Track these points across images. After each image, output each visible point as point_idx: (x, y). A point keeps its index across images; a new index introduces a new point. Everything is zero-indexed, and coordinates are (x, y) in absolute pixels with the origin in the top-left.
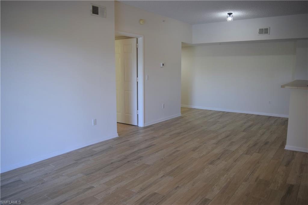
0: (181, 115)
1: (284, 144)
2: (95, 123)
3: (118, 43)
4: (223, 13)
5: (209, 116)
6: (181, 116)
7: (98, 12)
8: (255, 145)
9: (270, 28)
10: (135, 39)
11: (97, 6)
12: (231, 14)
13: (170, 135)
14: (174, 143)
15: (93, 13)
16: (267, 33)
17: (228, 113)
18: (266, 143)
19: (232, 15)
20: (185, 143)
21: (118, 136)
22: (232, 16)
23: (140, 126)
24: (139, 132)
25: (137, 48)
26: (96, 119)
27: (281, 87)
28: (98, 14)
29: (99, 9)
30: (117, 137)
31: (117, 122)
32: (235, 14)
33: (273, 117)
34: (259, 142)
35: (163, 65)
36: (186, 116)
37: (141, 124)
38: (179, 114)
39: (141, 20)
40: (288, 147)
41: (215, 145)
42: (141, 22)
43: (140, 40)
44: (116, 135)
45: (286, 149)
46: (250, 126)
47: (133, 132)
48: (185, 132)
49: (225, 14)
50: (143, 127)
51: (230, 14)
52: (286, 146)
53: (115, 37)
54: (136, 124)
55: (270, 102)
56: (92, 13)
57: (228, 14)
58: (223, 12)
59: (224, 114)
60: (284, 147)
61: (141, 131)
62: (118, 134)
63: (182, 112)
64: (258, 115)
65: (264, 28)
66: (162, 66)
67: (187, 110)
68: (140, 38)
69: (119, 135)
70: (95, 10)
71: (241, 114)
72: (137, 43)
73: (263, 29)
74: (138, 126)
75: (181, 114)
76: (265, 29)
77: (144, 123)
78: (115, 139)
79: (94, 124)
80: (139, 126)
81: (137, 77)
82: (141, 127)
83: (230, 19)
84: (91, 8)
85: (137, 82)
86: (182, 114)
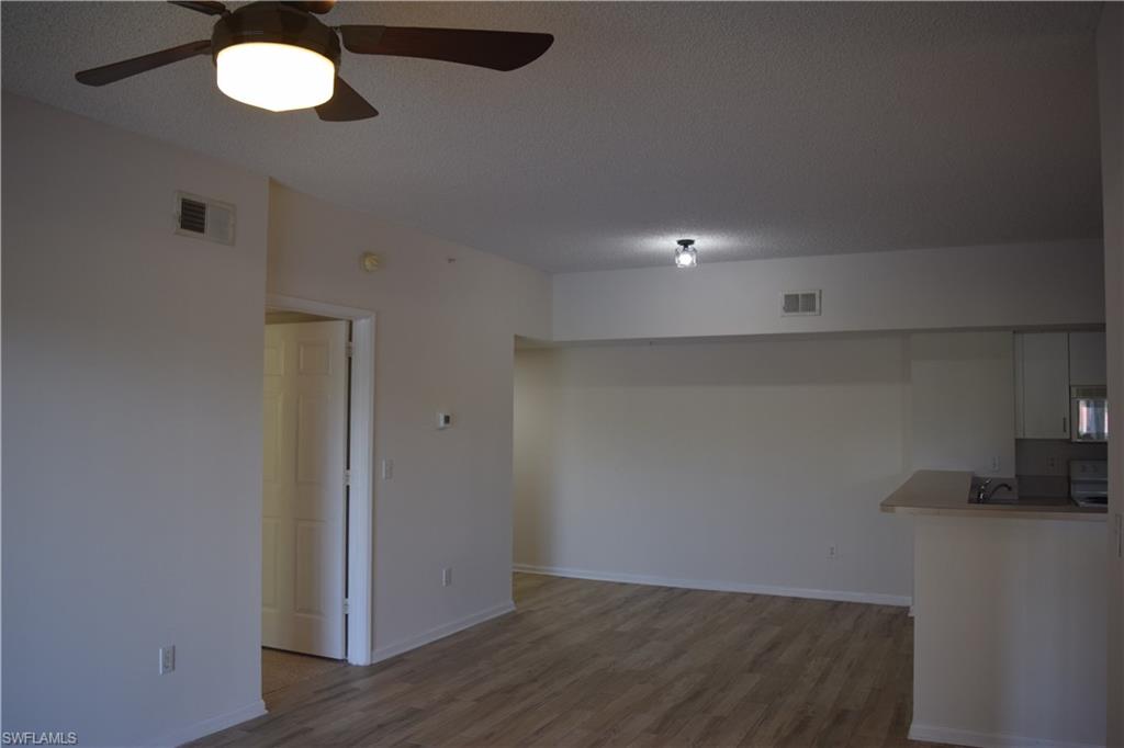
0: (514, 608)
1: (902, 717)
2: (170, 664)
3: (276, 335)
4: (661, 238)
5: (619, 607)
6: (513, 612)
7: (203, 224)
8: (801, 726)
9: (821, 291)
10: (343, 327)
11: (203, 202)
12: (691, 242)
13: (478, 700)
14: (492, 734)
15: (183, 226)
16: (812, 309)
17: (687, 591)
18: (840, 717)
19: (694, 246)
20: (537, 733)
21: (266, 712)
22: (694, 250)
23: (354, 663)
24: (354, 690)
25: (350, 359)
26: (174, 647)
27: (883, 510)
28: (201, 230)
29: (208, 212)
30: (259, 718)
31: (263, 648)
32: (703, 242)
33: (849, 603)
34: (813, 712)
35: (447, 419)
36: (531, 611)
37: (359, 655)
38: (507, 606)
39: (366, 254)
40: (918, 731)
41: (654, 736)
42: (367, 263)
43: (363, 327)
44: (255, 708)
45: (914, 738)
46: (773, 646)
47: (328, 689)
48: (535, 680)
49: (669, 243)
50: (366, 668)
51: (686, 243)
52: (912, 726)
53: (267, 314)
54: (339, 655)
55: (832, 549)
56: (179, 225)
57: (680, 242)
58: (663, 235)
59: (672, 598)
60: (907, 729)
61: (359, 684)
62: (265, 700)
63: (518, 595)
64: (795, 598)
65: (799, 293)
66: (442, 423)
67: (534, 585)
68: (363, 321)
69: (267, 708)
70: (192, 217)
71: (734, 595)
72: (350, 339)
73: (797, 296)
74: (345, 661)
75: (512, 602)
76: (803, 295)
77: (372, 648)
78: (251, 728)
79: (165, 666)
80: (350, 661)
81: (348, 468)
82: (357, 666)
83: (685, 260)
84: (177, 209)
85: (348, 487)
86: (515, 602)
